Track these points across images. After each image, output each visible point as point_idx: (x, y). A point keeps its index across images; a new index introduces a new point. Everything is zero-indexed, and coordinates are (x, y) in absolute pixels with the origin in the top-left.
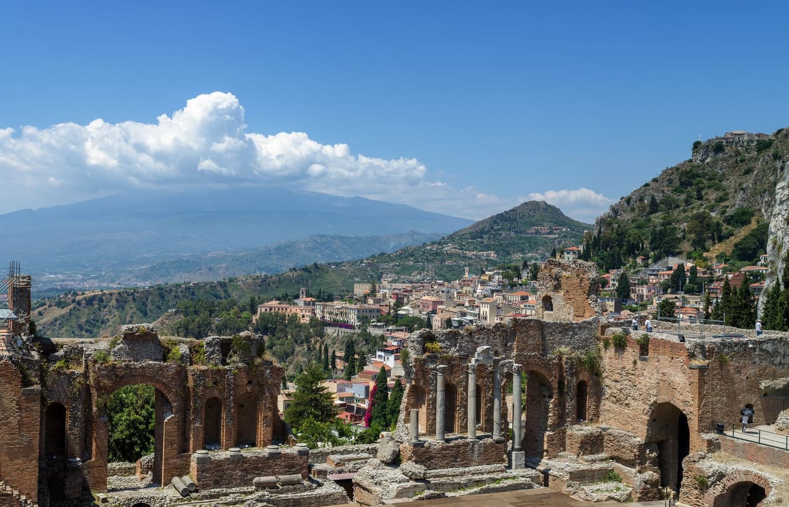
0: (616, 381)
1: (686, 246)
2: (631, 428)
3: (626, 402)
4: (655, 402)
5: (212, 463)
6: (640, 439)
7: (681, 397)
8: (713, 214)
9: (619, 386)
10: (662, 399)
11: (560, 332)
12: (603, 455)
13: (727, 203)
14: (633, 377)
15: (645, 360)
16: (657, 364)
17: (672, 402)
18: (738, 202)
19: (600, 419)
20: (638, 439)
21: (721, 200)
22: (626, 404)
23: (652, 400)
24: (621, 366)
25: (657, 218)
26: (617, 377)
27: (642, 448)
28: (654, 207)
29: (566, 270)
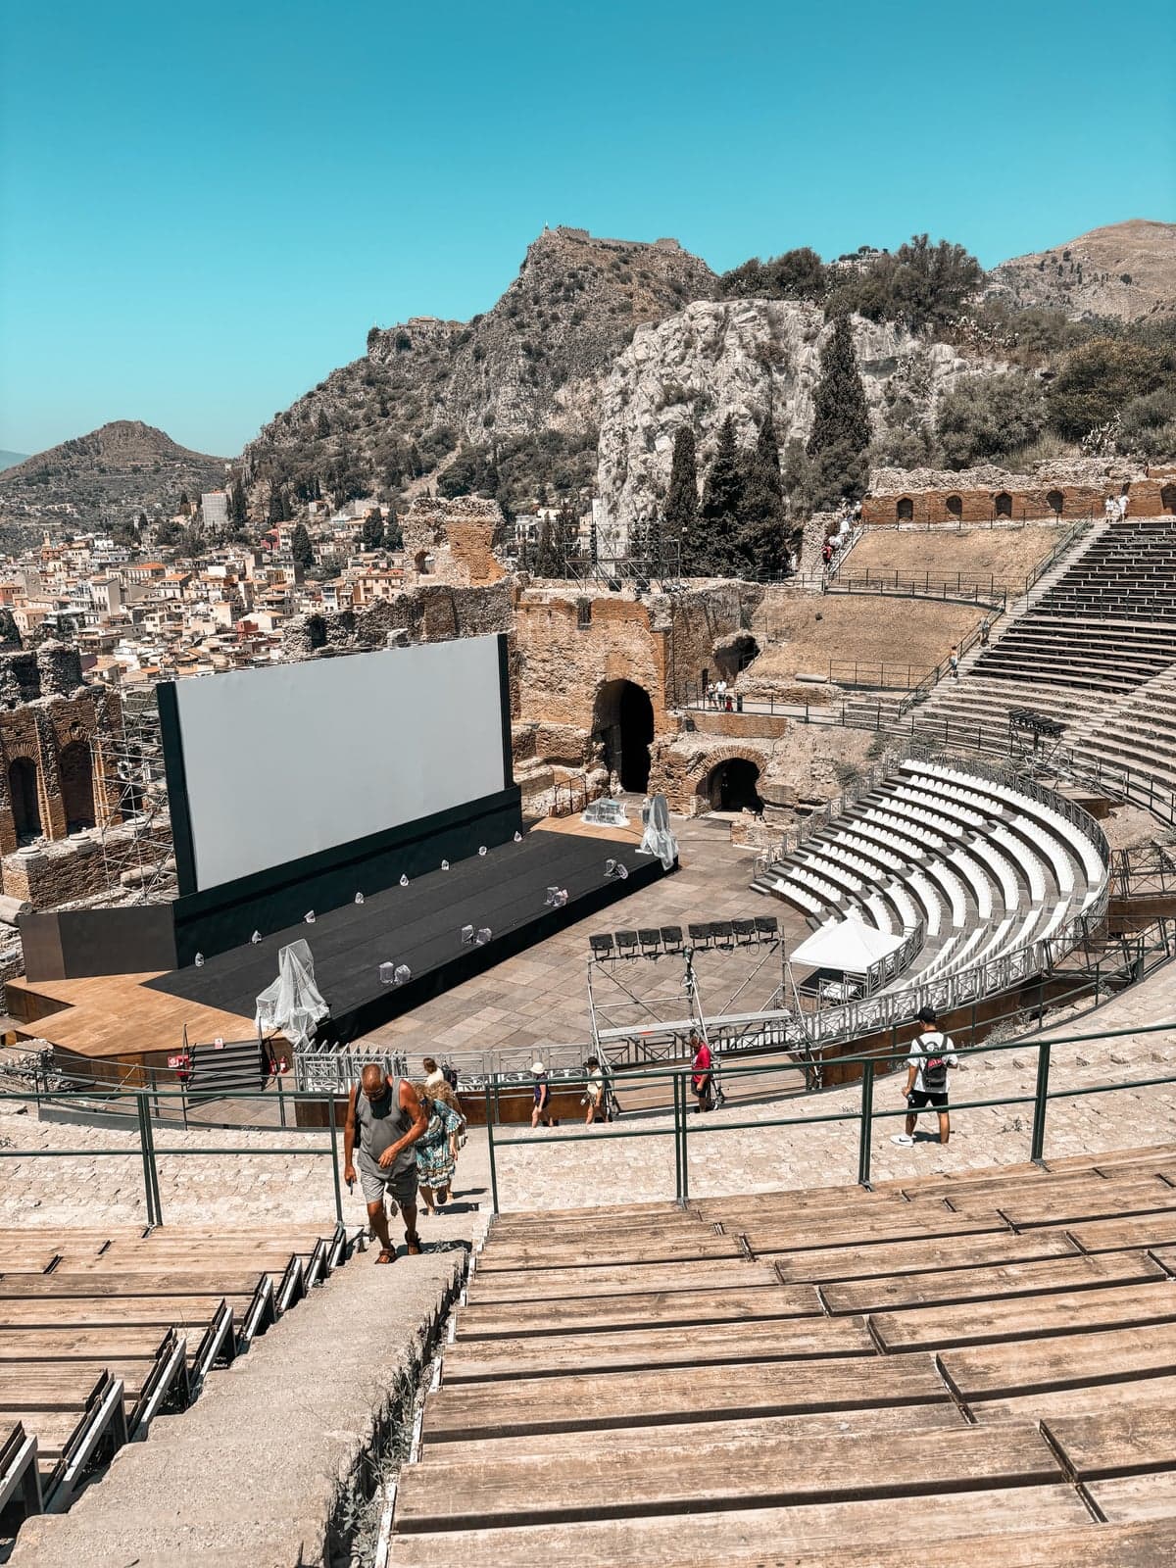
0: (544, 661)
1: (375, 485)
2: (570, 718)
3: (560, 686)
4: (604, 682)
5: (50, 864)
6: (584, 732)
7: (640, 670)
8: (406, 437)
9: (548, 667)
10: (615, 674)
11: (472, 602)
12: (536, 759)
13: (419, 422)
14: (570, 652)
15: (587, 628)
16: (604, 631)
17: (628, 678)
18: (436, 420)
19: (523, 714)
20: (582, 731)
21: (411, 417)
22: (560, 690)
23: (599, 679)
24: (550, 640)
25: (331, 445)
26: (546, 655)
27: (589, 741)
28: (325, 428)
29: (450, 513)
